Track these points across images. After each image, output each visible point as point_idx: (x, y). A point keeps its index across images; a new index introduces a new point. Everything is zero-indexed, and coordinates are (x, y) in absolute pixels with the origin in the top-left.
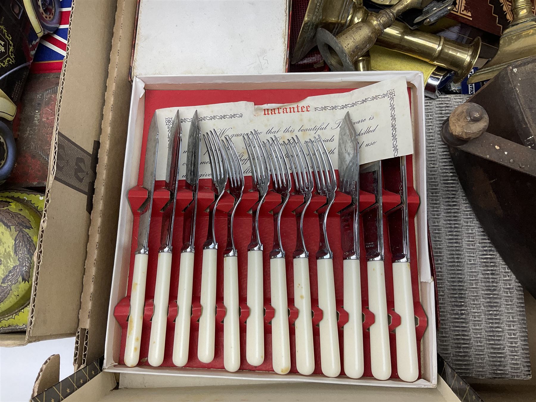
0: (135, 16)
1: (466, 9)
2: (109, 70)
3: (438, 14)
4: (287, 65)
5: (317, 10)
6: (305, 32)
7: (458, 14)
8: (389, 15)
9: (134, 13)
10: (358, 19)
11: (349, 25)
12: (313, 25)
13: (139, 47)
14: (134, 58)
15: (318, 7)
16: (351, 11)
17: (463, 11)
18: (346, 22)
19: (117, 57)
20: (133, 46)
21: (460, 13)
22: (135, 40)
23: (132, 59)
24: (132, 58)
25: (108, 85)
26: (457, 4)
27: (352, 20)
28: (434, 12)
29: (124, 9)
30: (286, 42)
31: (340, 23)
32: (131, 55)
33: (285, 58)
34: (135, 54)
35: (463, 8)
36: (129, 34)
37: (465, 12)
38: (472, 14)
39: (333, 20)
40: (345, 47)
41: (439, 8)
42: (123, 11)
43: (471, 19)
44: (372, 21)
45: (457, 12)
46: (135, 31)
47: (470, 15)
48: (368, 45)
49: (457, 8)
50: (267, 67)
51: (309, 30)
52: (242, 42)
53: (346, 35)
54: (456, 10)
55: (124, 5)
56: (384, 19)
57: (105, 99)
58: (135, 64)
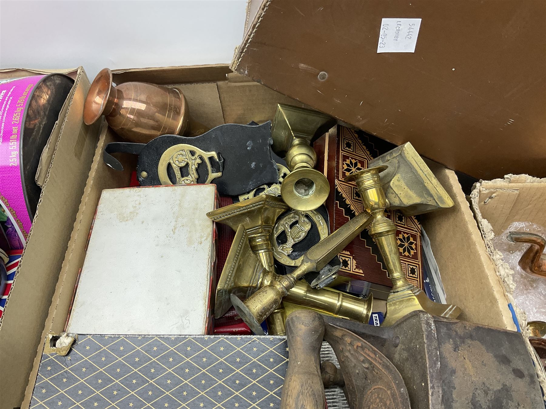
0: (75, 285)
1: (357, 267)
2: (42, 336)
3: (326, 281)
4: (207, 324)
5: (228, 279)
6: (220, 296)
7: (351, 272)
8: (290, 279)
9: (75, 281)
10: (267, 282)
11: (260, 287)
12: (226, 292)
13: (74, 313)
14: (69, 323)
15: (229, 277)
16: (261, 275)
17: (355, 269)
18: (257, 285)
19: (52, 324)
20: (69, 312)
21: (353, 271)
22: (72, 306)
23: (66, 324)
24: (67, 322)
25: (39, 351)
26: (349, 264)
27: (262, 283)
28: (323, 280)
29: (64, 280)
30: (207, 303)
31: (252, 286)
32: (66, 320)
33: (205, 318)
34: (70, 319)
35: (355, 267)
36: (66, 302)
37: (357, 270)
38: (363, 271)
39: (245, 284)
40: (254, 309)
41: (327, 276)
42: (63, 283)
43: (363, 275)
44: (276, 285)
45: (350, 271)
46: (73, 298)
47: (362, 272)
48: (274, 306)
49: (350, 267)
50: (188, 327)
51: (224, 295)
52: (168, 304)
53: (254, 298)
54: (348, 269)
55: (65, 277)
56: (286, 283)
57: (34, 365)
58: (69, 328)
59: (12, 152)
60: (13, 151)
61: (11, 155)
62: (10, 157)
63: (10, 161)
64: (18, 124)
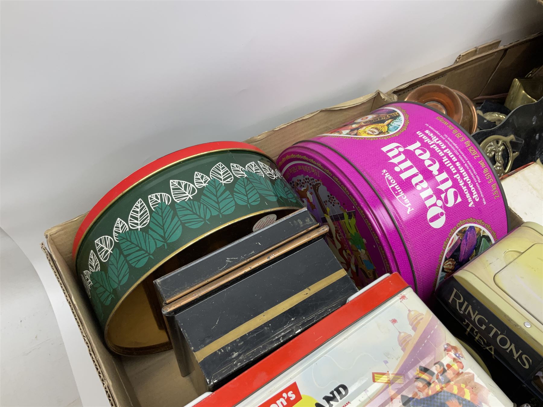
59: (492, 186)
60: (492, 184)
61: (493, 189)
62: (492, 190)
63: (494, 194)
64: (480, 157)
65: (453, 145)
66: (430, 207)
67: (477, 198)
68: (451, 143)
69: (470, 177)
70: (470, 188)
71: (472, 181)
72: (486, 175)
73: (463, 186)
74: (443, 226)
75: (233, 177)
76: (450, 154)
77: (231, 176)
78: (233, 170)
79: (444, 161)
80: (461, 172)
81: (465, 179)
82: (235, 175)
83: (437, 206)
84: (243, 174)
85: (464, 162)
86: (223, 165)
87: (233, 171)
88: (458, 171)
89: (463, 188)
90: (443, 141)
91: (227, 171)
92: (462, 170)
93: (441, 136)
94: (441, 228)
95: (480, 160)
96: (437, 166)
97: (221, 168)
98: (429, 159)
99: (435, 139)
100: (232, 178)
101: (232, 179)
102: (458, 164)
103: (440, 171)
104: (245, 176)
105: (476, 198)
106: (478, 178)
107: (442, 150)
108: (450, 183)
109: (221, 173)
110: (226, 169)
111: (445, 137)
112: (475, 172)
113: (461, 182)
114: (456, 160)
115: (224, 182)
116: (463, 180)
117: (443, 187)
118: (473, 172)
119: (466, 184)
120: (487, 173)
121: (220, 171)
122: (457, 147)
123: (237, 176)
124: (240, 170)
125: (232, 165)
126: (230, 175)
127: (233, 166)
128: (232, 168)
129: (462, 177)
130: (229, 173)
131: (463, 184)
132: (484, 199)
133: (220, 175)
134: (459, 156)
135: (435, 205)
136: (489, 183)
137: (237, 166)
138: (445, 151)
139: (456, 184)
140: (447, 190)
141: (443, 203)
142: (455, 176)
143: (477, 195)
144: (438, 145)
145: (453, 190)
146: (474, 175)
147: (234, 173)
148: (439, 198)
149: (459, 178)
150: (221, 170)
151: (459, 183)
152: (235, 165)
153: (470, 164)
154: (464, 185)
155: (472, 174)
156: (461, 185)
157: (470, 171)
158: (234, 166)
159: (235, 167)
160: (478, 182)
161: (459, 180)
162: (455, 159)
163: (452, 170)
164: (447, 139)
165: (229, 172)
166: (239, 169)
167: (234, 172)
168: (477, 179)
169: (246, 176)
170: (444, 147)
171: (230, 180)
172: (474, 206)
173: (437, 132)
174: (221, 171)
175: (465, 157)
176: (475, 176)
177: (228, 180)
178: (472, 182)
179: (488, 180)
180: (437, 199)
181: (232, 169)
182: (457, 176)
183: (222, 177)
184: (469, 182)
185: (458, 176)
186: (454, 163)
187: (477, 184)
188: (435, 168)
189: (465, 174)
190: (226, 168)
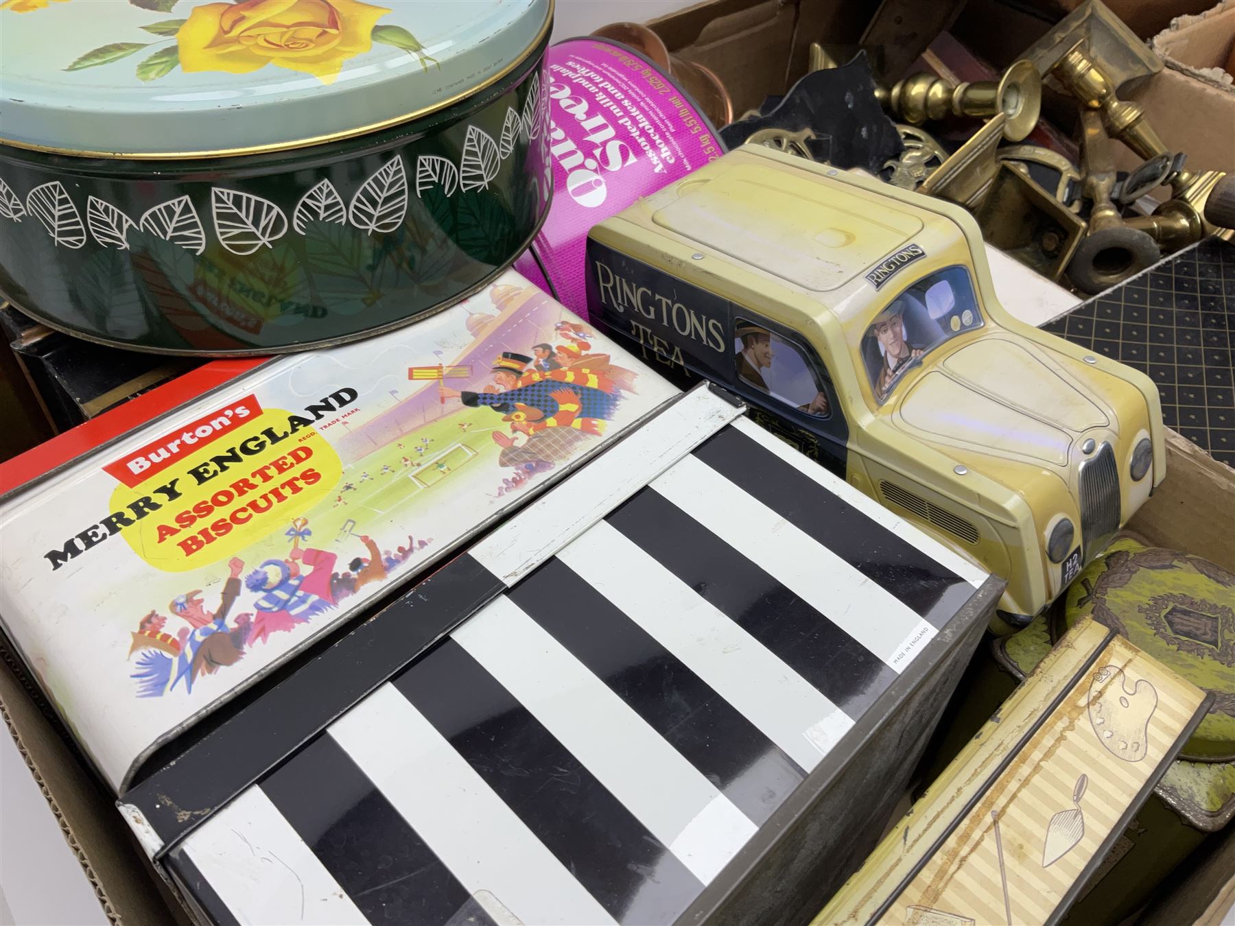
59: (701, 138)
60: (700, 135)
61: (702, 144)
63: (706, 153)
65: (616, 76)
66: (571, 170)
67: (671, 158)
68: (613, 74)
69: (653, 123)
70: (654, 141)
71: (657, 128)
72: (685, 120)
73: (637, 138)
74: (602, 205)
75: (85, 238)
76: (610, 88)
77: (79, 233)
78: (91, 218)
79: (597, 99)
80: (634, 114)
81: (641, 126)
82: (94, 235)
83: (587, 169)
84: (118, 239)
85: (639, 100)
86: (64, 194)
87: (89, 221)
88: (626, 112)
89: (640, 141)
90: (597, 71)
91: (73, 215)
92: (634, 112)
93: (597, 67)
94: (599, 207)
95: (672, 96)
96: (584, 106)
97: (57, 198)
98: (568, 98)
99: (583, 71)
100: (82, 240)
101: (80, 241)
102: (626, 103)
103: (590, 114)
104: (121, 246)
105: (668, 158)
106: (669, 124)
107: (596, 84)
108: (610, 132)
109: (57, 214)
110: (71, 208)
111: (602, 67)
112: (661, 115)
113: (635, 130)
114: (623, 97)
115: (60, 239)
116: (638, 128)
117: (597, 138)
118: (657, 115)
119: (643, 132)
120: (688, 116)
121: (54, 206)
122: (625, 79)
123: (98, 240)
124: (114, 226)
125: (91, 201)
126: (78, 227)
127: (93, 206)
128: (89, 209)
129: (635, 121)
130: (77, 223)
131: (638, 133)
132: (685, 160)
133: (53, 216)
134: (629, 91)
135: (582, 166)
136: (693, 133)
137: (106, 210)
138: (600, 85)
139: (622, 134)
140: (604, 144)
141: (599, 163)
142: (621, 122)
143: (669, 153)
144: (589, 79)
145: (618, 143)
146: (661, 119)
147: (91, 228)
148: (588, 154)
149: (629, 123)
150: (56, 203)
151: (630, 133)
152: (101, 204)
153: (650, 102)
154: (640, 136)
155: (656, 118)
156: (634, 135)
157: (651, 113)
158: (99, 207)
159: (101, 211)
160: (668, 130)
161: (629, 128)
162: (619, 95)
163: (615, 112)
164: (606, 69)
165: (79, 219)
166: (109, 221)
167: (92, 225)
168: (666, 126)
169: (126, 245)
170: (598, 79)
171: (76, 243)
172: (665, 171)
173: (590, 63)
174: (57, 208)
175: (640, 92)
176: (662, 121)
177: (71, 239)
178: (655, 131)
179: (690, 128)
180: (586, 157)
181: (89, 215)
182: (625, 121)
183: (55, 225)
184: (651, 131)
185: (627, 122)
186: (618, 103)
187: (667, 134)
188: (580, 110)
189: (640, 117)
190: (72, 204)
